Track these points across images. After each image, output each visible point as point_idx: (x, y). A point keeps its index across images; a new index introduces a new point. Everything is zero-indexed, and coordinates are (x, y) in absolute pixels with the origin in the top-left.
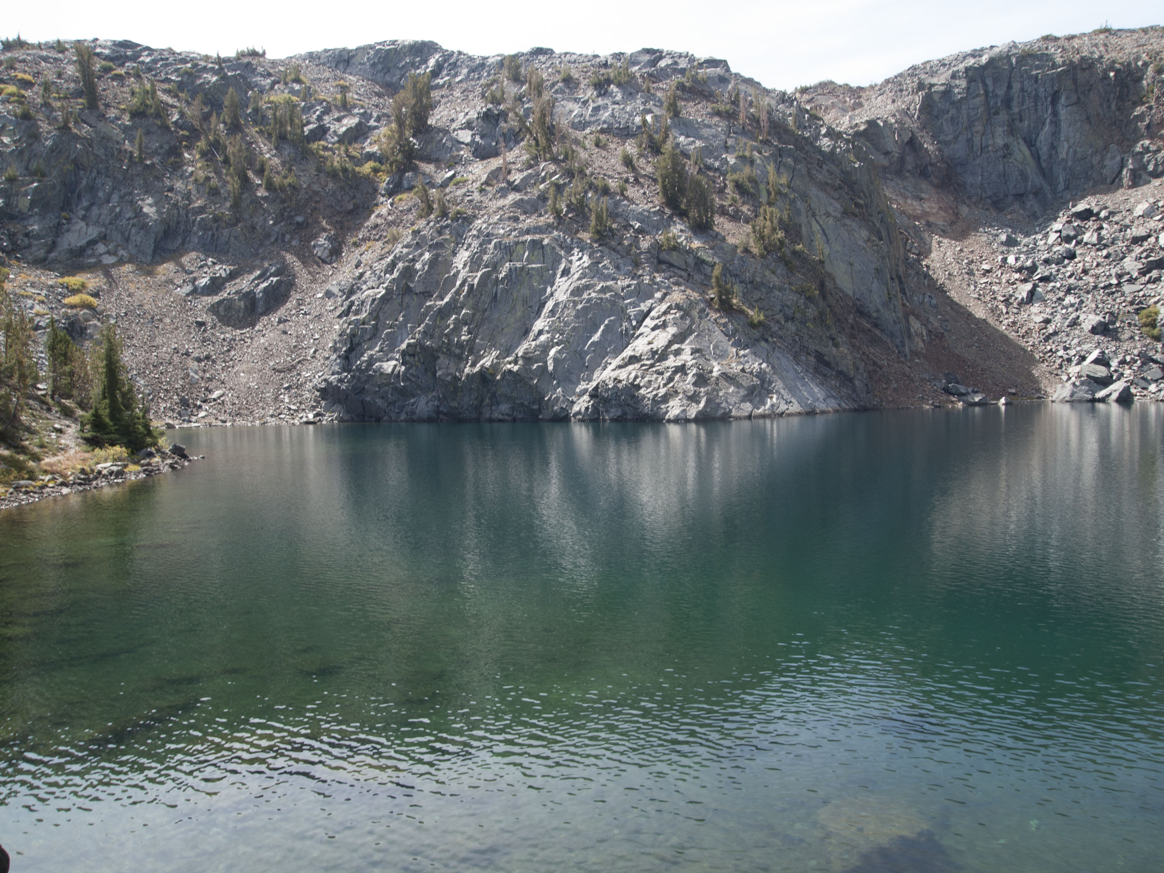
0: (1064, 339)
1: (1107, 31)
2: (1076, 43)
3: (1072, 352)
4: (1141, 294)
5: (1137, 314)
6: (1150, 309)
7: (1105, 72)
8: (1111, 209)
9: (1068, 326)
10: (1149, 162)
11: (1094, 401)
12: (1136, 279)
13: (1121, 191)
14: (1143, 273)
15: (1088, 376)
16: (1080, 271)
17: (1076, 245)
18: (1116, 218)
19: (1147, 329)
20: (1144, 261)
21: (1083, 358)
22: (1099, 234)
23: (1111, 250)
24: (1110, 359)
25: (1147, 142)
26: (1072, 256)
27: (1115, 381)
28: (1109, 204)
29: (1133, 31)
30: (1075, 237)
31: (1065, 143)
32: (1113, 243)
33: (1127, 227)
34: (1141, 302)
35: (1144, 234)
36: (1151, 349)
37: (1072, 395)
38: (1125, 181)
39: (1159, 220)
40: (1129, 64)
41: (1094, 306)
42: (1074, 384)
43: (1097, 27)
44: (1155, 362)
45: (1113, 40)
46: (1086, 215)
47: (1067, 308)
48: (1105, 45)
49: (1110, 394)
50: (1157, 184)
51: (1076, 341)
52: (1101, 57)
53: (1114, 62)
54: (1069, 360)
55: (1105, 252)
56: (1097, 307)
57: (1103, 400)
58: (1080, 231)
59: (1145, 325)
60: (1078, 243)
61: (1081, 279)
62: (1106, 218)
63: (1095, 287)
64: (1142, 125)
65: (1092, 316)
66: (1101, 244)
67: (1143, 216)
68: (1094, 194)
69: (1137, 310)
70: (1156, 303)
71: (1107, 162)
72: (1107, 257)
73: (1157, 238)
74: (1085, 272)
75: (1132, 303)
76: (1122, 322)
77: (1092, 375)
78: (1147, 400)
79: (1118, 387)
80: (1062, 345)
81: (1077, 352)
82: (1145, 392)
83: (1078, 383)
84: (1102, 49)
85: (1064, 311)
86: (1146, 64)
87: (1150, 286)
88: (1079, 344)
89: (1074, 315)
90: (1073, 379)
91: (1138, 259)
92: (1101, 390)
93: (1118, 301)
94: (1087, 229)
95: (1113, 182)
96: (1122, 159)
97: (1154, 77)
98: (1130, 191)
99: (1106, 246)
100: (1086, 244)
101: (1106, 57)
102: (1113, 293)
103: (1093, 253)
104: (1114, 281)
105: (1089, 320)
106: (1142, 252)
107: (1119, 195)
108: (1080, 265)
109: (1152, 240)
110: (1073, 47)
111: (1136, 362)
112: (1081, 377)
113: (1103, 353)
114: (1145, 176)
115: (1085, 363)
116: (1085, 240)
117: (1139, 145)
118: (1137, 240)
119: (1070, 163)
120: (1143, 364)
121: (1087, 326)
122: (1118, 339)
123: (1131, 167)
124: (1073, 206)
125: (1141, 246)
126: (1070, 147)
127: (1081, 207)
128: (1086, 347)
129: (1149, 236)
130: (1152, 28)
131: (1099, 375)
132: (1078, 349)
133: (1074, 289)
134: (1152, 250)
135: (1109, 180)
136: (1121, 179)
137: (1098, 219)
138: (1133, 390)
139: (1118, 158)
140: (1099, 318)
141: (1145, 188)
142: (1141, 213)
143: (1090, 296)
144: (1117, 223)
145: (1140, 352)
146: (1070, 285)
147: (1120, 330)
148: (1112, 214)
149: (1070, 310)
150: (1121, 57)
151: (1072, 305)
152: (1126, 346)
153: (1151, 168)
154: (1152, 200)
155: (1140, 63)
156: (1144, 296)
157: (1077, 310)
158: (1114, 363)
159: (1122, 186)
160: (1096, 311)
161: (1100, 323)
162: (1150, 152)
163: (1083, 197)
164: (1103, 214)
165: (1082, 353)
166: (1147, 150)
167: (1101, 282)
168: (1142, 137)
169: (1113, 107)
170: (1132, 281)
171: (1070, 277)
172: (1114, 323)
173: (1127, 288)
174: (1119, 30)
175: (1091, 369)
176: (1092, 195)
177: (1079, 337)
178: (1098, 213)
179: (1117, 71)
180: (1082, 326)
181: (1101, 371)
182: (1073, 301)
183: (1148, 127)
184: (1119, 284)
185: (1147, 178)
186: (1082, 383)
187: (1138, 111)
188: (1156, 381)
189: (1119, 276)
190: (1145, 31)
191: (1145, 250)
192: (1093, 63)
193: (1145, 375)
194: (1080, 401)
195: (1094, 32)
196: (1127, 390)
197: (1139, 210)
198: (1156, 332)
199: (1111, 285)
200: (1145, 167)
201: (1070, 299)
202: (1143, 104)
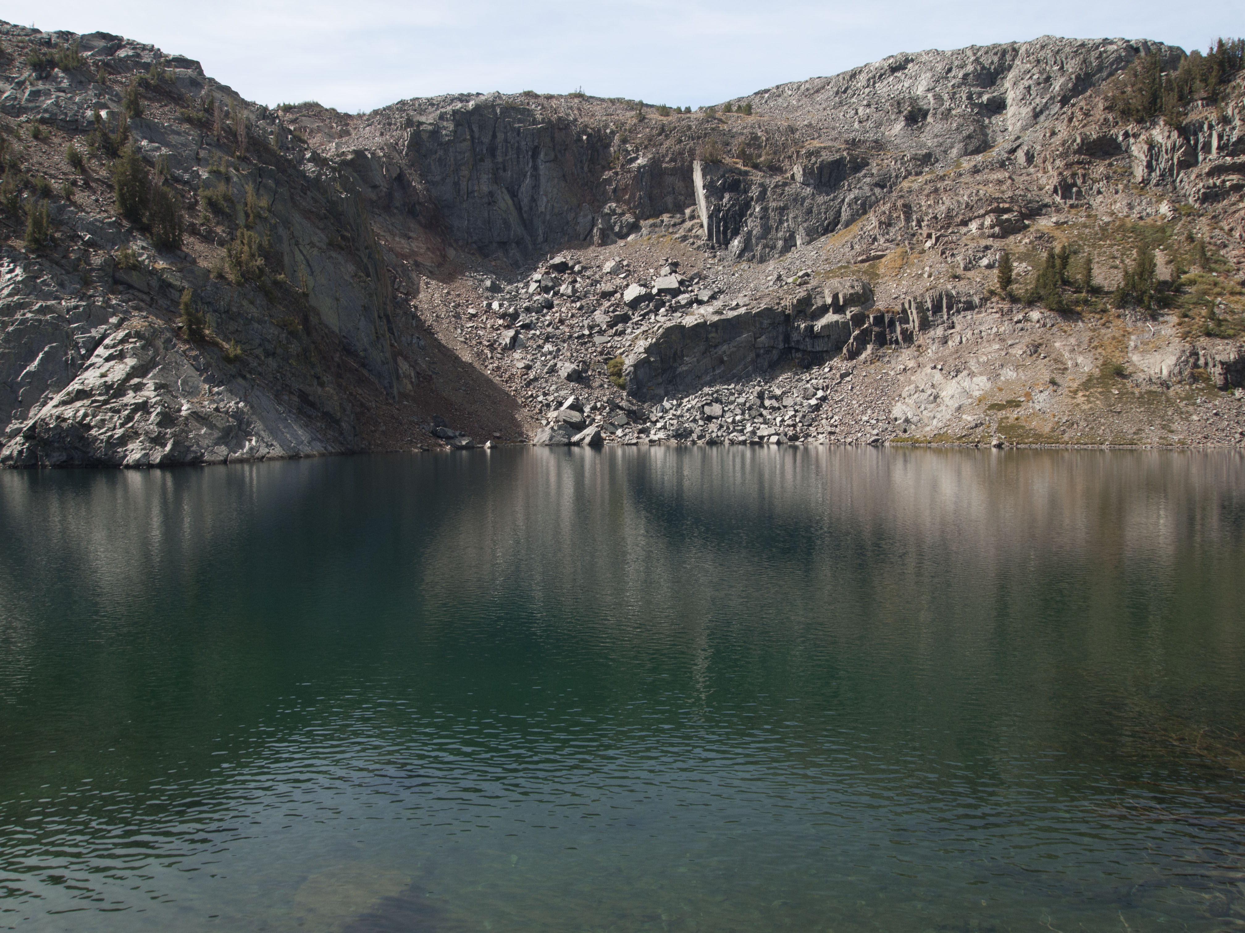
0: (544, 385)
1: (580, 96)
2: (554, 103)
3: (551, 398)
4: (609, 345)
5: (606, 364)
6: (617, 359)
7: (579, 135)
8: (584, 263)
9: (547, 373)
10: (615, 223)
11: (570, 444)
12: (605, 331)
13: (592, 248)
14: (611, 325)
15: (564, 421)
16: (557, 320)
17: (554, 295)
18: (588, 273)
19: (614, 378)
20: (611, 314)
21: (560, 404)
22: (574, 287)
23: (584, 302)
24: (583, 404)
25: (614, 205)
26: (549, 306)
27: (588, 426)
28: (582, 259)
29: (602, 100)
30: (552, 288)
31: (544, 197)
32: (585, 296)
33: (597, 282)
34: (609, 353)
35: (612, 290)
36: (618, 397)
37: (551, 439)
38: (595, 238)
39: (624, 278)
40: (599, 130)
41: (569, 354)
42: (552, 428)
43: (573, 92)
44: (621, 408)
45: (586, 106)
46: (562, 268)
47: (546, 356)
48: (579, 109)
49: (584, 438)
50: (622, 244)
51: (554, 387)
52: (576, 120)
53: (586, 126)
54: (548, 406)
55: (578, 304)
56: (572, 356)
57: (578, 444)
58: (557, 282)
59: (613, 374)
60: (556, 294)
61: (558, 328)
62: (580, 272)
63: (570, 337)
64: (610, 188)
65: (567, 364)
66: (575, 297)
67: (610, 273)
68: (569, 249)
69: (606, 360)
70: (622, 354)
71: (581, 220)
72: (580, 309)
73: (622, 294)
74: (562, 321)
75: (601, 353)
76: (594, 370)
77: (568, 420)
78: (615, 444)
79: (590, 431)
80: (542, 391)
81: (555, 398)
82: (613, 437)
83: (556, 428)
84: (576, 112)
85: (543, 358)
86: (613, 132)
87: (616, 338)
88: (557, 390)
89: (551, 363)
90: (552, 423)
91: (606, 312)
92: (576, 434)
93: (590, 350)
94: (563, 281)
95: (585, 239)
96: (593, 218)
97: (619, 146)
98: (600, 249)
99: (579, 299)
100: (562, 295)
101: (580, 121)
102: (586, 343)
103: (568, 305)
104: (586, 332)
105: (566, 368)
106: (610, 307)
107: (591, 252)
108: (557, 315)
109: (618, 295)
110: (552, 107)
111: (605, 408)
112: (558, 421)
113: (577, 399)
114: (612, 236)
115: (562, 408)
116: (561, 292)
117: (607, 207)
118: (606, 295)
119: (548, 217)
120: (612, 410)
121: (563, 373)
122: (590, 387)
123: (600, 226)
124: (551, 259)
125: (609, 301)
126: (548, 202)
127: (558, 260)
128: (562, 393)
129: (616, 292)
130: (618, 99)
131: (574, 420)
132: (556, 395)
133: (552, 338)
134: (618, 305)
135: (582, 237)
136: (592, 237)
137: (573, 272)
138: (603, 435)
139: (590, 217)
140: (573, 366)
141: (612, 247)
142: (609, 270)
143: (565, 345)
144: (589, 278)
145: (608, 400)
146: (549, 333)
147: (591, 378)
148: (584, 268)
149: (549, 357)
150: (593, 123)
151: (550, 353)
152: (597, 393)
153: (617, 229)
154: (617, 259)
155: (608, 131)
156: (611, 347)
157: (554, 358)
158: (587, 409)
159: (593, 244)
160: (570, 359)
161: (574, 371)
162: (616, 214)
163: (559, 251)
164: (577, 268)
165: (560, 399)
166: (613, 212)
167: (575, 332)
168: (609, 200)
169: (586, 169)
170: (601, 332)
171: (548, 326)
172: (587, 372)
173: (598, 339)
174: (591, 97)
175: (567, 414)
176: (567, 249)
177: (556, 383)
178: (573, 267)
179: (589, 136)
180: (560, 373)
181: (576, 416)
182: (551, 349)
183: (615, 191)
184: (590, 335)
185: (614, 238)
186: (560, 428)
187: (607, 175)
188: (622, 426)
189: (591, 328)
190: (612, 101)
191: (612, 305)
192: (568, 124)
193: (612, 420)
194: (558, 445)
195: (570, 95)
196: (597, 434)
197: (608, 266)
198: (621, 381)
199: (583, 335)
200: (612, 228)
201: (548, 347)
202: (611, 169)
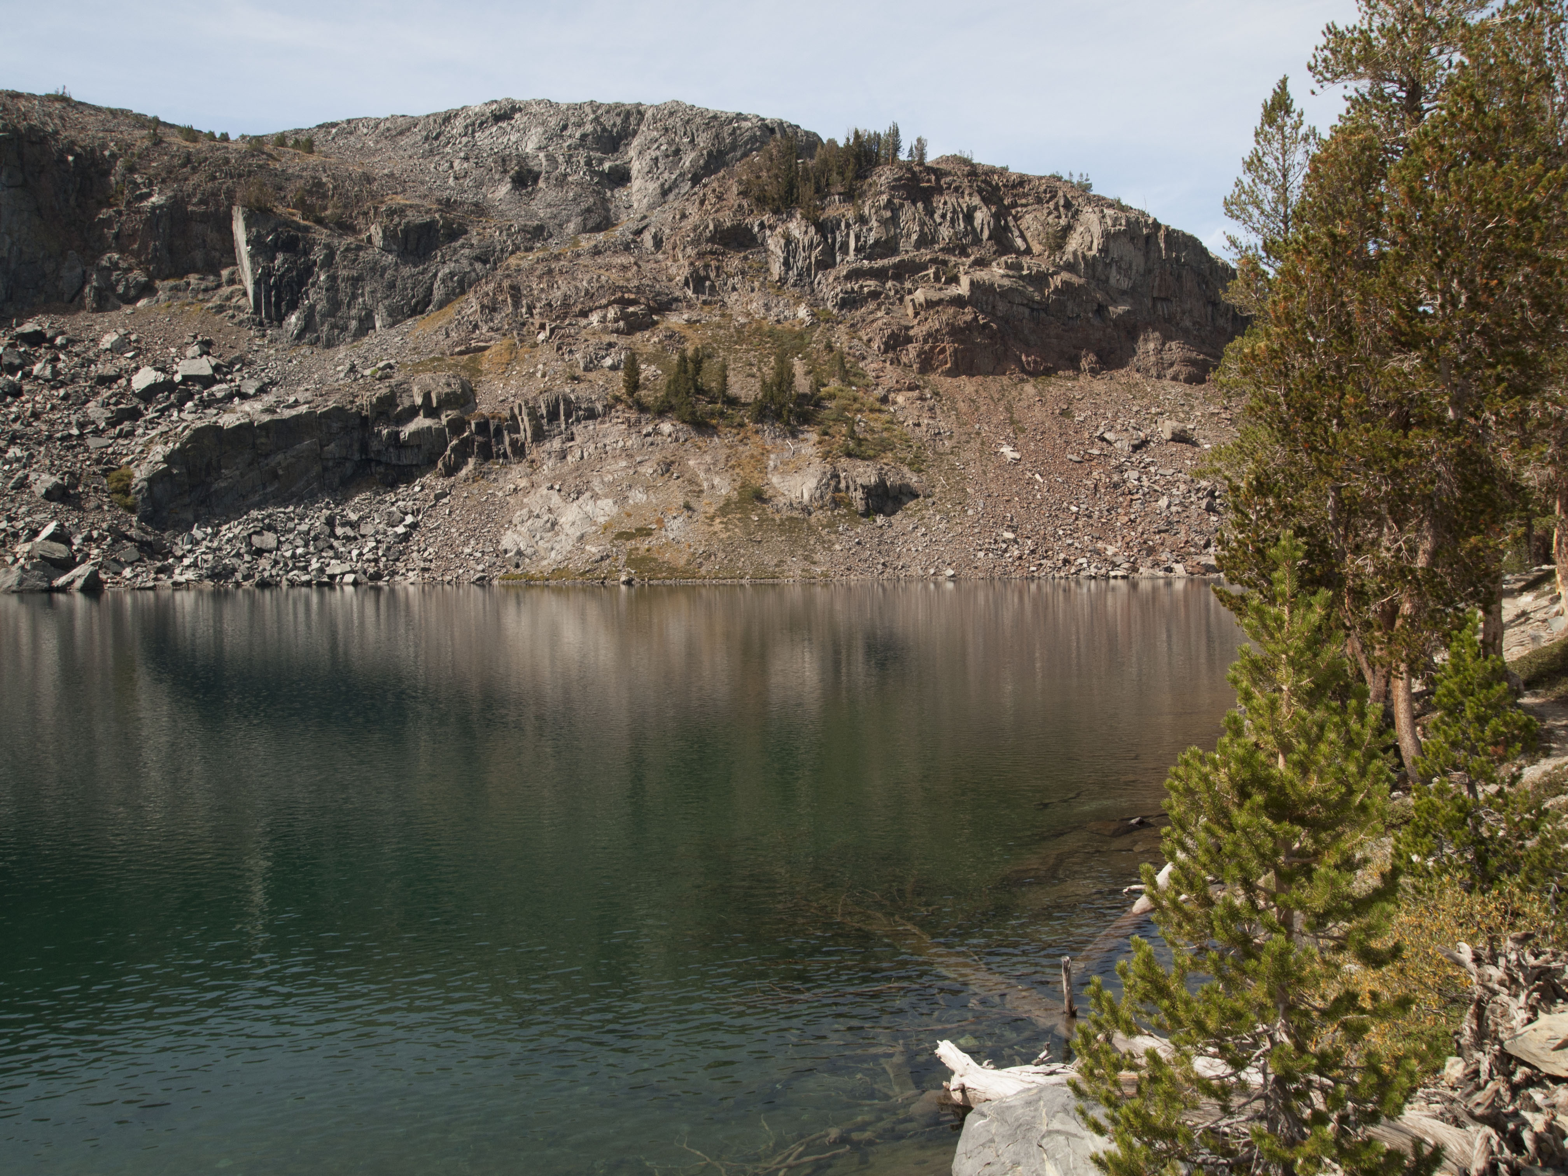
0: (8, 506)
1: (63, 99)
2: (22, 104)
3: (20, 524)
4: (110, 450)
5: (106, 476)
6: (122, 471)
7: (62, 153)
8: (70, 335)
9: (13, 488)
10: (118, 281)
11: (51, 590)
12: (103, 431)
13: (82, 314)
14: (112, 423)
15: (42, 557)
16: (28, 414)
17: (22, 378)
18: (76, 349)
19: (119, 496)
20: (113, 408)
21: (35, 533)
22: (54, 367)
23: (70, 389)
24: (71, 533)
25: (116, 256)
26: (17, 392)
27: (79, 564)
28: (67, 328)
29: (98, 109)
30: (21, 367)
31: (7, 238)
32: (72, 381)
33: (91, 362)
34: (109, 462)
35: (112, 373)
36: (125, 523)
37: (20, 583)
38: (88, 301)
39: (132, 358)
40: (93, 150)
41: (48, 462)
42: (22, 568)
43: (52, 91)
44: (130, 539)
45: (74, 115)
46: (36, 339)
47: (11, 464)
48: (62, 118)
49: (73, 581)
50: (129, 311)
51: (24, 509)
52: (57, 132)
53: (73, 143)
54: (16, 535)
55: (62, 392)
56: (53, 465)
57: (63, 589)
58: (28, 360)
59: (116, 491)
60: (26, 376)
61: (30, 425)
62: (63, 347)
63: (50, 437)
64: (109, 233)
65: (45, 476)
66: (56, 381)
67: (110, 350)
68: (46, 312)
69: (105, 471)
70: (129, 463)
71: (64, 273)
72: (66, 398)
73: (129, 381)
74: (36, 415)
75: (98, 462)
76: (86, 485)
77: (48, 555)
78: (121, 588)
79: (82, 571)
80: (5, 514)
81: (27, 524)
82: (118, 578)
83: (28, 567)
84: (57, 121)
85: (7, 467)
86: (113, 155)
87: (121, 441)
88: (29, 513)
89: (20, 474)
90: (22, 561)
91: (105, 405)
92: (61, 576)
93: (80, 457)
94: (37, 358)
95: (71, 301)
96: (84, 272)
97: (124, 175)
98: (94, 316)
99: (63, 384)
100: (37, 378)
101: (64, 134)
102: (74, 447)
103: (46, 392)
104: (75, 431)
105: (43, 481)
106: (110, 397)
107: (81, 319)
108: (29, 405)
109: (123, 382)
110: (19, 109)
111: (105, 538)
112: (33, 558)
113: (61, 526)
114: (113, 299)
115: (38, 539)
116: (35, 372)
117: (106, 257)
118: (105, 381)
119: (13, 266)
120: (115, 541)
121: (39, 489)
122: (81, 509)
123: (95, 284)
124: (19, 325)
125: (110, 388)
126: (13, 244)
127: (29, 327)
128: (38, 517)
129: (119, 377)
130: (122, 111)
131: (57, 555)
132: (28, 519)
133: (21, 438)
134: (123, 395)
135: (66, 297)
136: (83, 298)
137: (53, 346)
138: (103, 576)
139: (79, 270)
140: (54, 479)
141: (114, 314)
142: (108, 346)
143: (42, 449)
144: (77, 355)
145: (110, 527)
146: (15, 431)
147: (84, 496)
148: (71, 342)
149: (15, 465)
150: (84, 139)
151: (18, 460)
152: (92, 518)
153: (121, 289)
154: (122, 331)
155: (107, 153)
156: (113, 453)
157: (25, 467)
158: (77, 540)
159: (84, 308)
160: (51, 469)
161: (56, 486)
162: (119, 269)
163: (32, 315)
164: (59, 341)
165: (34, 526)
166: (115, 266)
167: (58, 431)
168: (109, 249)
169: (72, 202)
170: (98, 433)
171: (15, 420)
172: (76, 487)
173: (93, 442)
174: (81, 103)
175: (46, 547)
176: (44, 313)
177: (28, 503)
178: (52, 340)
179: (77, 156)
180: (34, 488)
181: (60, 551)
182: (19, 454)
183: (117, 236)
184: (81, 436)
185: (117, 302)
186: (35, 567)
187: (104, 213)
188: (131, 564)
189: (81, 426)
190: (114, 113)
191: (115, 395)
192: (45, 137)
193: (116, 556)
194: (32, 591)
195: (48, 96)
196: (94, 576)
197: (108, 340)
198: (129, 500)
199: (70, 436)
200: (113, 288)
201: (14, 451)
202: (111, 206)
